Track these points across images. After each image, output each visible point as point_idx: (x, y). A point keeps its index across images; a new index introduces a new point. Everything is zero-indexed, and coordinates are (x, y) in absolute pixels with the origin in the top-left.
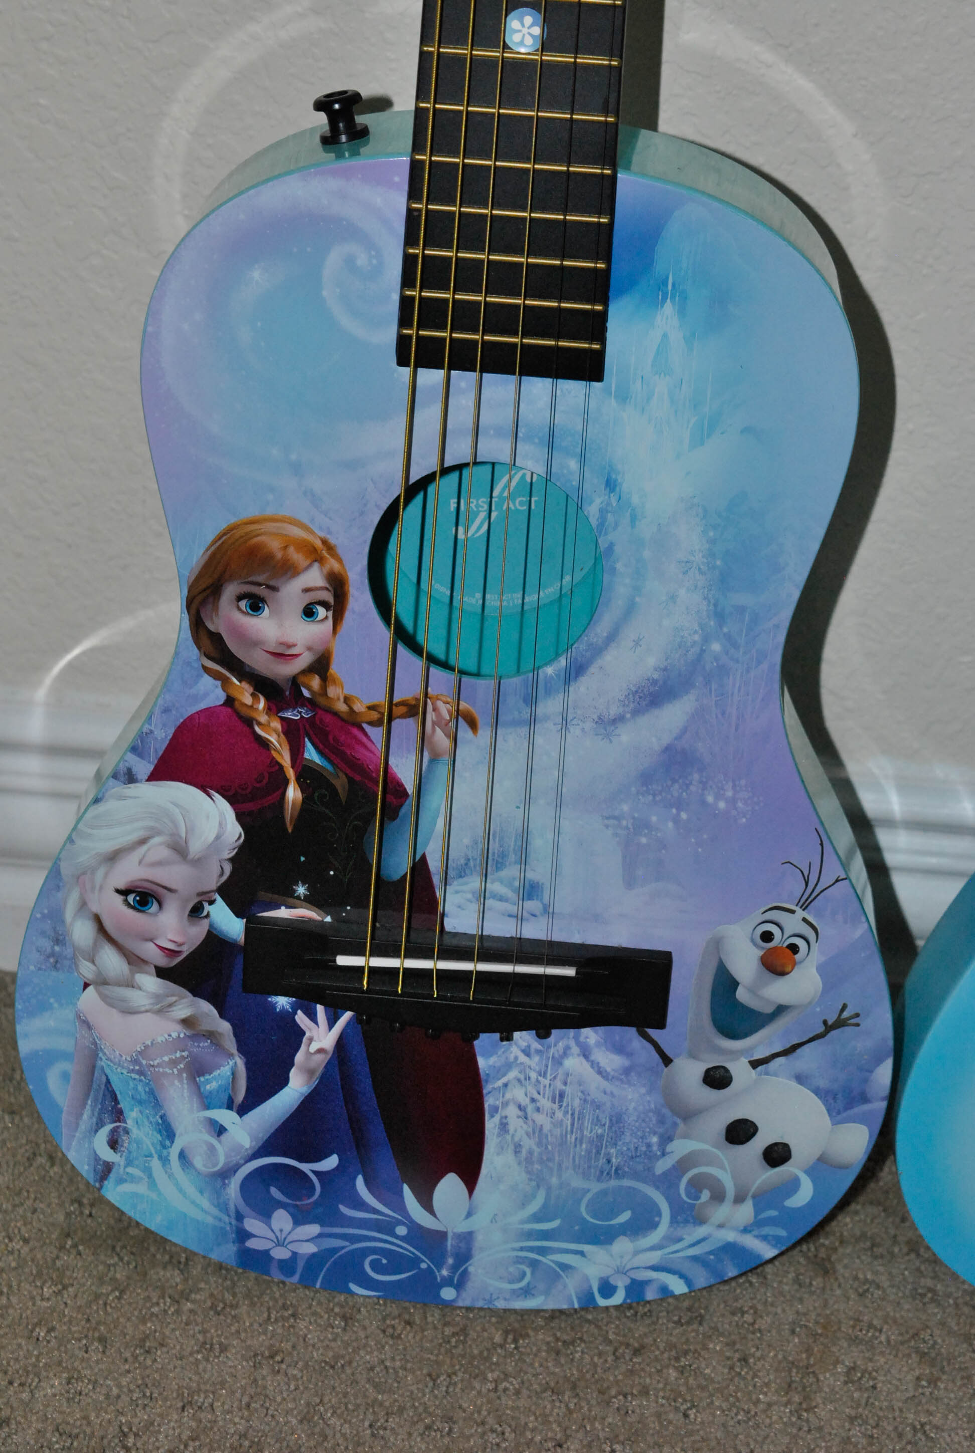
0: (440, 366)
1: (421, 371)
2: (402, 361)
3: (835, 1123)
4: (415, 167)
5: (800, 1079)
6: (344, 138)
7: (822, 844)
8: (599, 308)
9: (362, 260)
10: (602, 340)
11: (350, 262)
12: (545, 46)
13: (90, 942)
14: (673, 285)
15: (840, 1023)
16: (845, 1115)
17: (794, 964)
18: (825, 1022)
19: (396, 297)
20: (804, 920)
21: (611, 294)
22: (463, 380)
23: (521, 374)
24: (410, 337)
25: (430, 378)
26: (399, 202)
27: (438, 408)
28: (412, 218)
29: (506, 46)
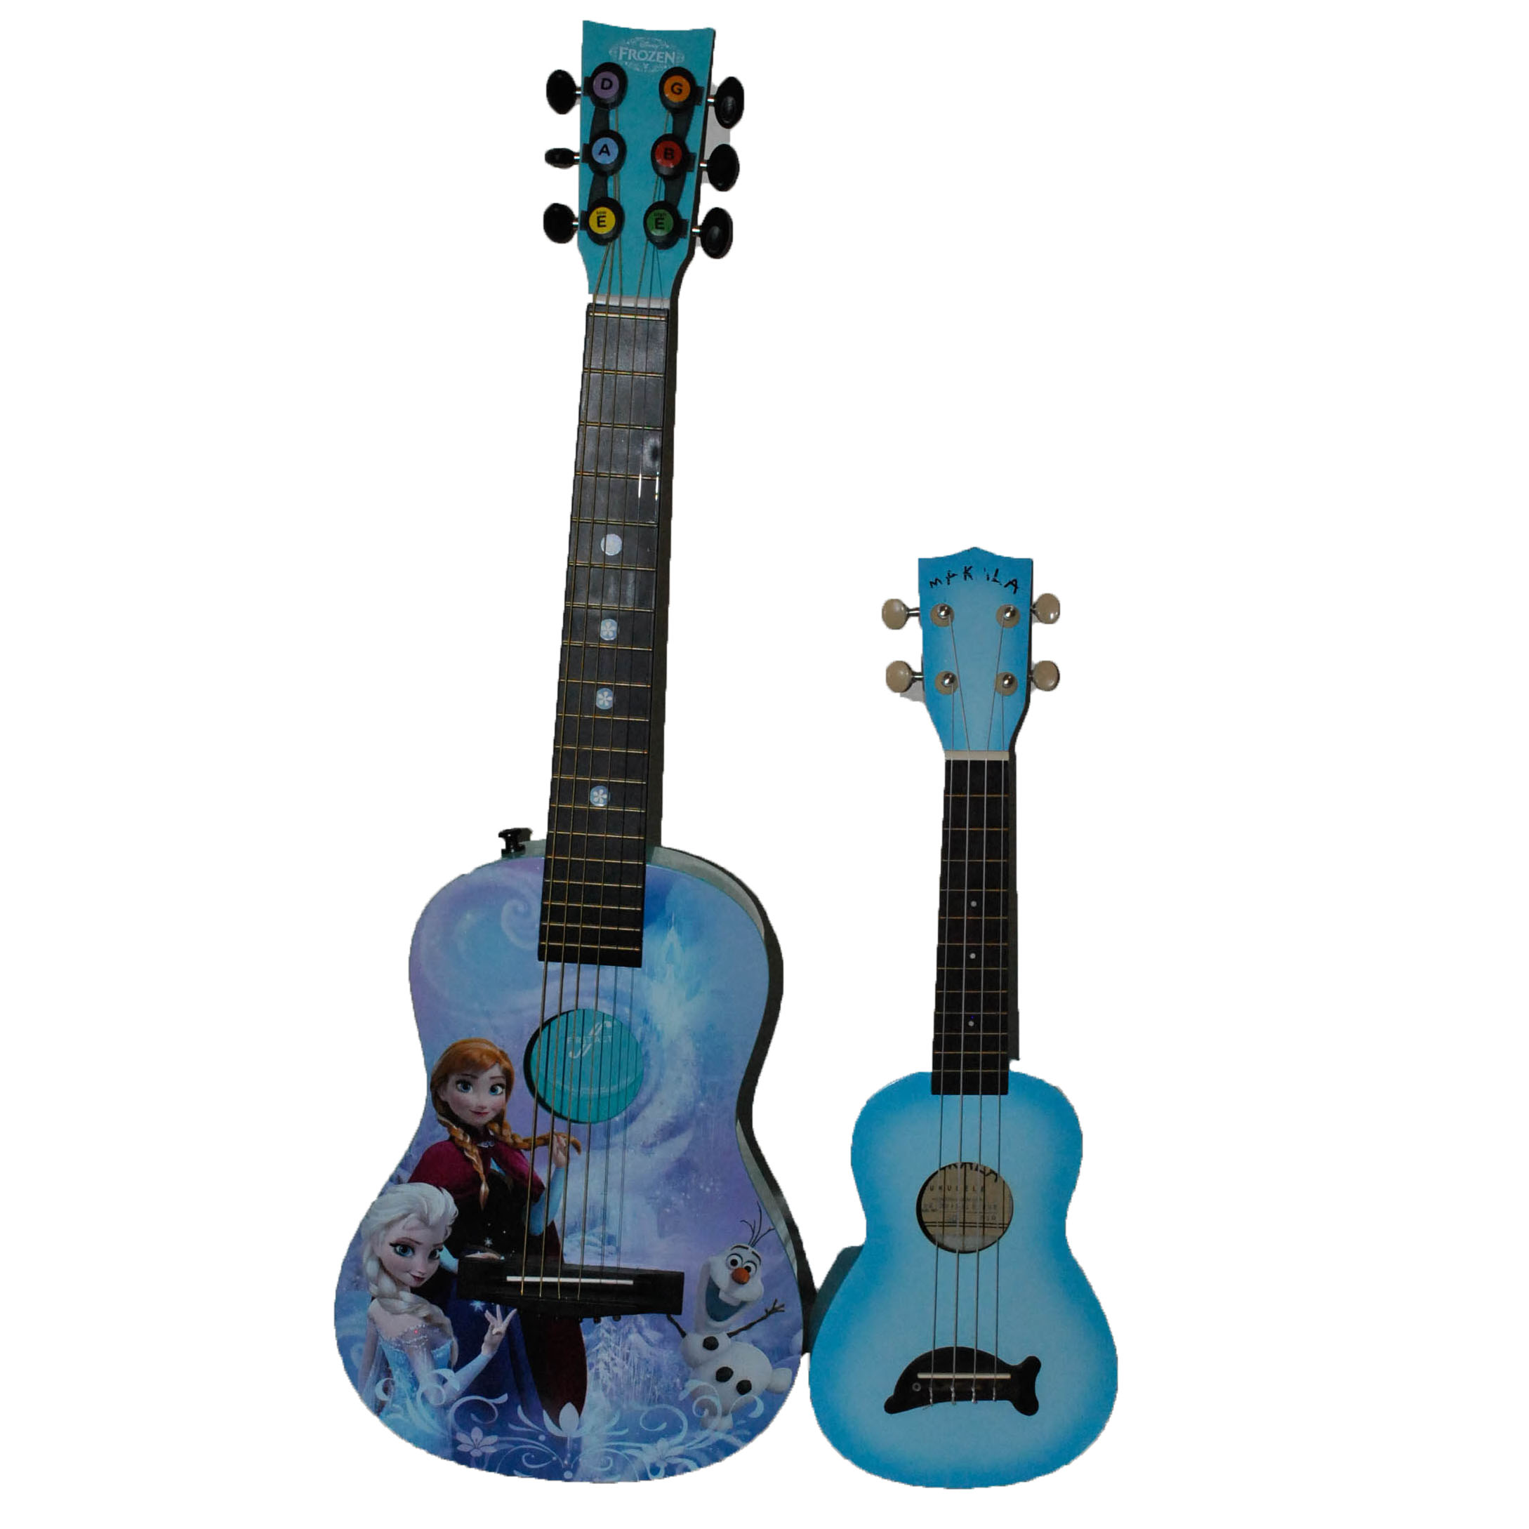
0: (559, 961)
1: (549, 963)
2: (541, 958)
3: (774, 1368)
4: (547, 862)
5: (755, 1343)
6: (513, 851)
7: (760, 1211)
8: (638, 930)
9: (521, 908)
10: (640, 946)
11: (515, 911)
12: (610, 803)
13: (376, 1275)
14: (675, 919)
15: (774, 1310)
16: (779, 1363)
17: (749, 1278)
18: (766, 1311)
19: (537, 926)
20: (753, 1253)
21: (645, 925)
22: (571, 968)
23: (600, 964)
24: (544, 946)
25: (554, 967)
26: (539, 879)
27: (558, 983)
28: (545, 886)
29: (590, 804)
